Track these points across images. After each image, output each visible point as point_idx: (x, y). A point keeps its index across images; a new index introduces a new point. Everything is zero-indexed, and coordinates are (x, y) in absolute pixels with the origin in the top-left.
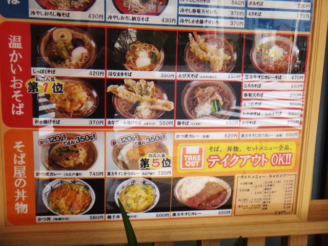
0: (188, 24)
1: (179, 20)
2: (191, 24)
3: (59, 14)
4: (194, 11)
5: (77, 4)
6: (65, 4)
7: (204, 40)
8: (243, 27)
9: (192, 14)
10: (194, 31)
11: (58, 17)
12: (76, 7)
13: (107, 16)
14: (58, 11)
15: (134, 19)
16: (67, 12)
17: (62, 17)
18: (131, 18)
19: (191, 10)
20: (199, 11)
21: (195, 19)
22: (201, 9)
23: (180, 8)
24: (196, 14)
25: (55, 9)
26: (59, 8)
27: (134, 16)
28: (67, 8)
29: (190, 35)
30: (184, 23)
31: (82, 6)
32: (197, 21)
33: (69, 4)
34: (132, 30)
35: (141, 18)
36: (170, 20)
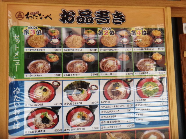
0: (106, 129)
1: (101, 127)
2: (107, 129)
3: (39, 131)
4: (108, 122)
5: (49, 125)
6: (43, 126)
7: (114, 136)
8: (134, 127)
9: (107, 124)
10: (109, 132)
11: (39, 133)
12: (48, 127)
13: (64, 130)
14: (39, 130)
15: (77, 129)
16: (44, 130)
17: (41, 132)
18: (76, 129)
19: (107, 122)
20: (111, 122)
21: (109, 126)
22: (112, 121)
23: (101, 121)
24: (109, 123)
25: (37, 129)
26: (40, 128)
27: (78, 128)
28: (43, 128)
29: (107, 134)
30: (104, 129)
31: (51, 126)
32: (110, 127)
33: (45, 126)
34: (77, 135)
35: (81, 128)
36: (96, 128)
